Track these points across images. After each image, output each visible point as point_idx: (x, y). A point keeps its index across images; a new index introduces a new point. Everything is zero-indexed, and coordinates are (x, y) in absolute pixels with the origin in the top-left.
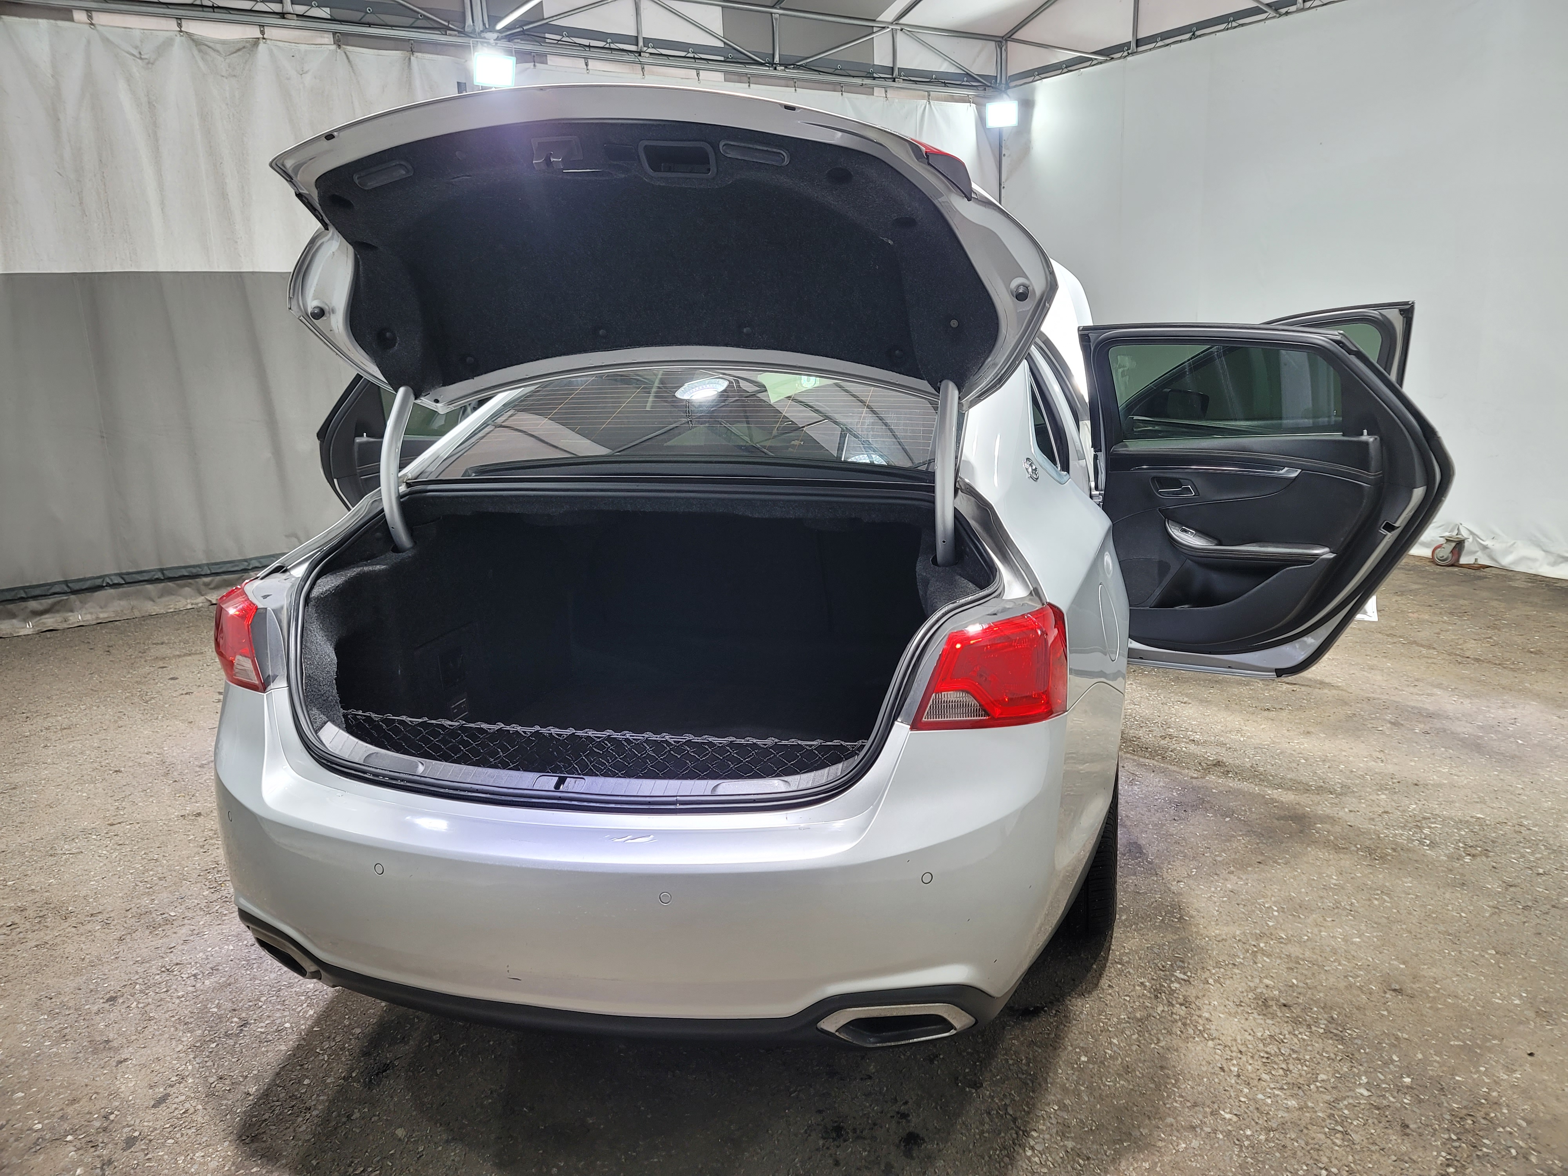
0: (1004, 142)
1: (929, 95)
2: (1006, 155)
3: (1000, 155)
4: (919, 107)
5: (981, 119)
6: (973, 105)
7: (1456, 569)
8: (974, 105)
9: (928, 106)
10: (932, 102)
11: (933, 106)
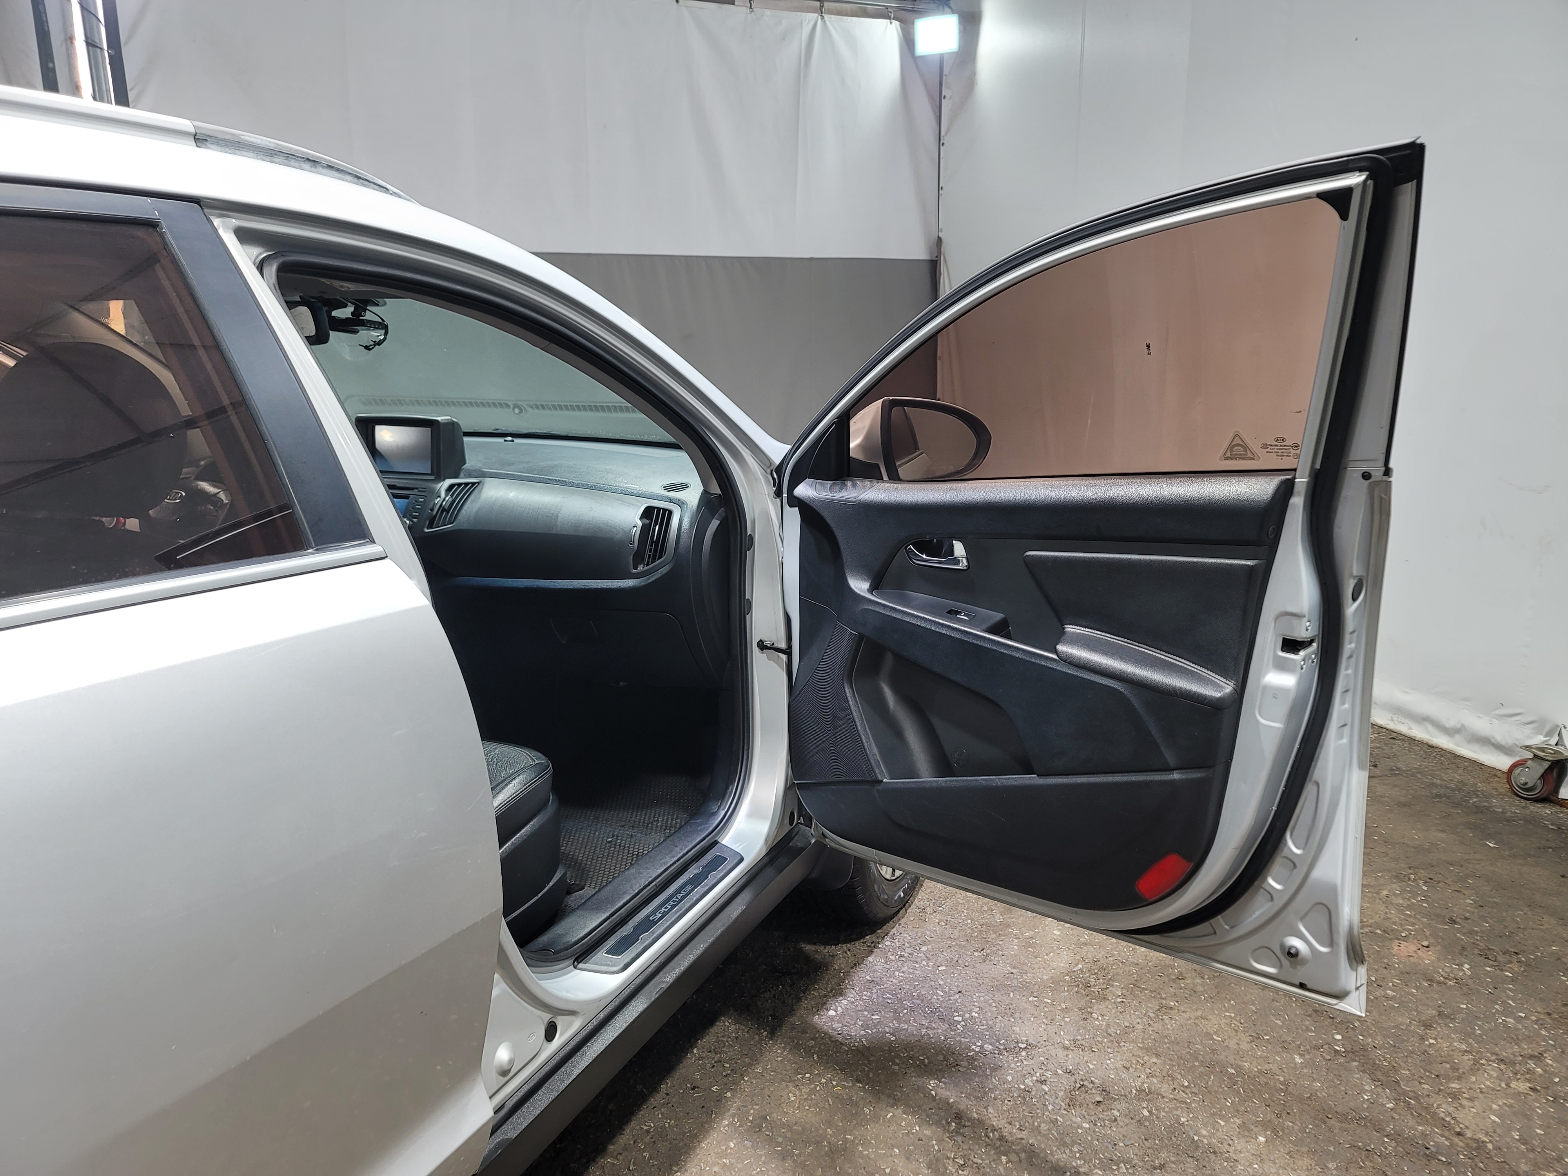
0: (944, 78)
1: (822, 7)
2: (947, 97)
3: (941, 97)
4: (805, 24)
5: (908, 42)
6: (896, 24)
7: (1546, 810)
8: (898, 23)
9: (819, 22)
10: (826, 17)
11: (828, 23)
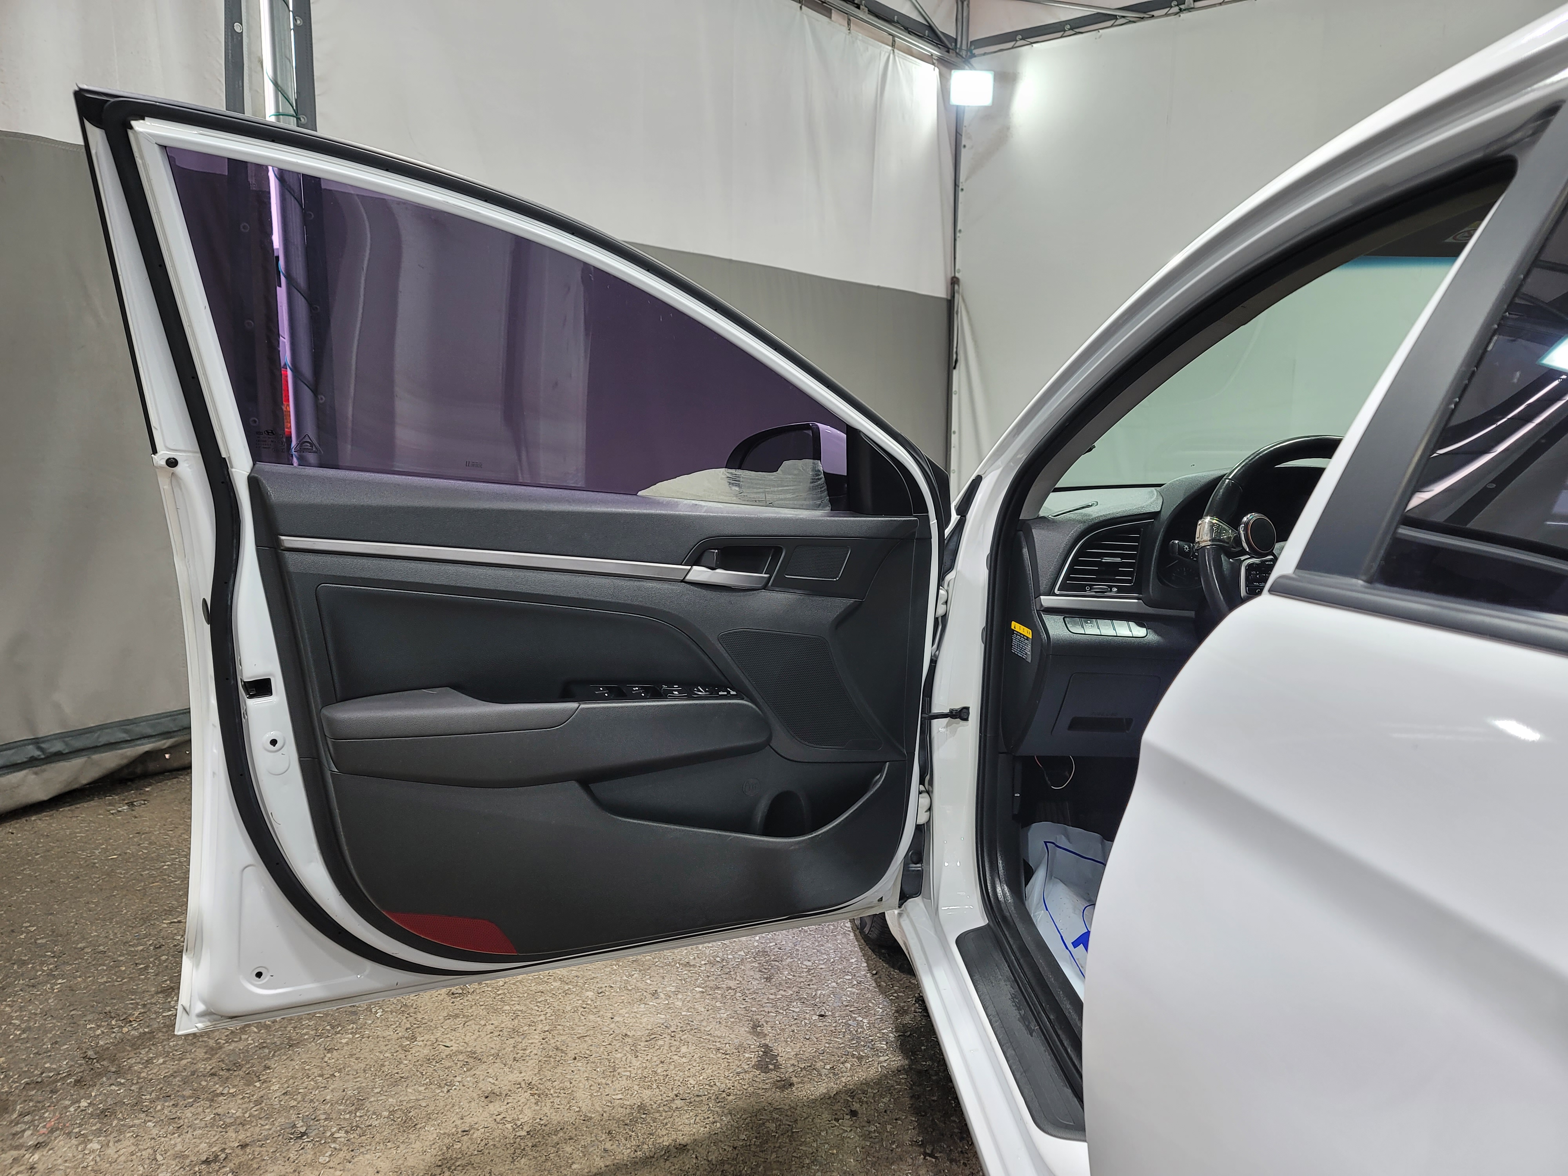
0: (964, 129)
1: (894, 40)
2: (969, 146)
3: (959, 147)
4: (882, 55)
5: (944, 90)
8: (938, 69)
9: (892, 56)
10: (896, 51)
11: (897, 58)
